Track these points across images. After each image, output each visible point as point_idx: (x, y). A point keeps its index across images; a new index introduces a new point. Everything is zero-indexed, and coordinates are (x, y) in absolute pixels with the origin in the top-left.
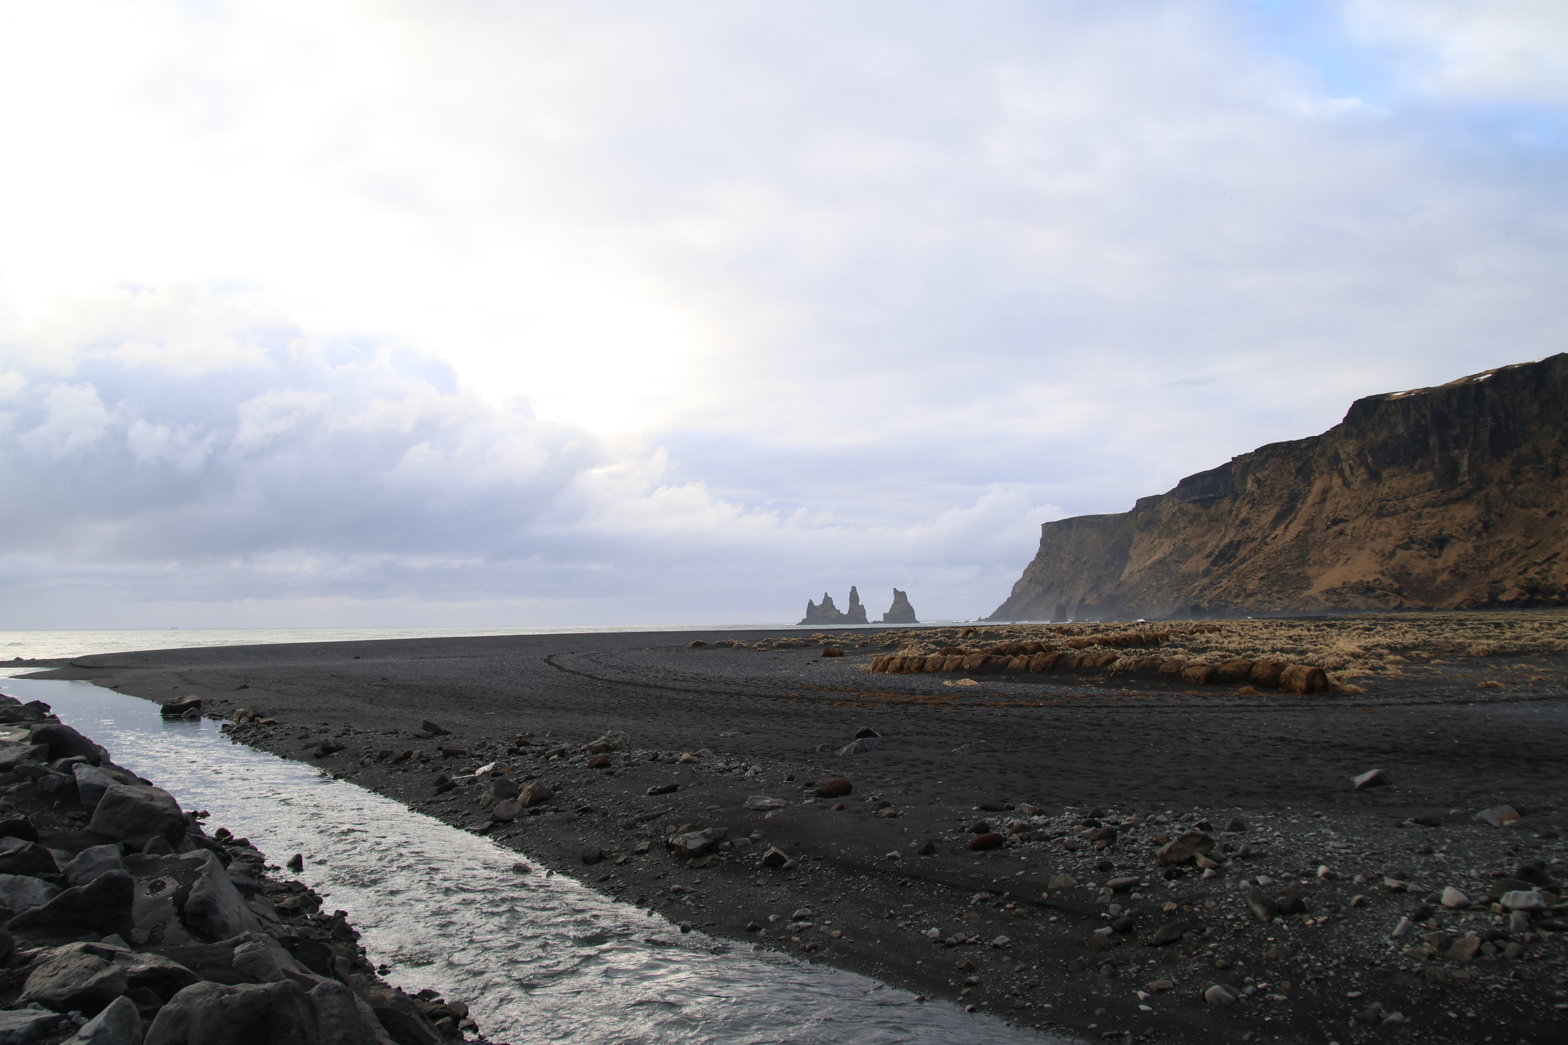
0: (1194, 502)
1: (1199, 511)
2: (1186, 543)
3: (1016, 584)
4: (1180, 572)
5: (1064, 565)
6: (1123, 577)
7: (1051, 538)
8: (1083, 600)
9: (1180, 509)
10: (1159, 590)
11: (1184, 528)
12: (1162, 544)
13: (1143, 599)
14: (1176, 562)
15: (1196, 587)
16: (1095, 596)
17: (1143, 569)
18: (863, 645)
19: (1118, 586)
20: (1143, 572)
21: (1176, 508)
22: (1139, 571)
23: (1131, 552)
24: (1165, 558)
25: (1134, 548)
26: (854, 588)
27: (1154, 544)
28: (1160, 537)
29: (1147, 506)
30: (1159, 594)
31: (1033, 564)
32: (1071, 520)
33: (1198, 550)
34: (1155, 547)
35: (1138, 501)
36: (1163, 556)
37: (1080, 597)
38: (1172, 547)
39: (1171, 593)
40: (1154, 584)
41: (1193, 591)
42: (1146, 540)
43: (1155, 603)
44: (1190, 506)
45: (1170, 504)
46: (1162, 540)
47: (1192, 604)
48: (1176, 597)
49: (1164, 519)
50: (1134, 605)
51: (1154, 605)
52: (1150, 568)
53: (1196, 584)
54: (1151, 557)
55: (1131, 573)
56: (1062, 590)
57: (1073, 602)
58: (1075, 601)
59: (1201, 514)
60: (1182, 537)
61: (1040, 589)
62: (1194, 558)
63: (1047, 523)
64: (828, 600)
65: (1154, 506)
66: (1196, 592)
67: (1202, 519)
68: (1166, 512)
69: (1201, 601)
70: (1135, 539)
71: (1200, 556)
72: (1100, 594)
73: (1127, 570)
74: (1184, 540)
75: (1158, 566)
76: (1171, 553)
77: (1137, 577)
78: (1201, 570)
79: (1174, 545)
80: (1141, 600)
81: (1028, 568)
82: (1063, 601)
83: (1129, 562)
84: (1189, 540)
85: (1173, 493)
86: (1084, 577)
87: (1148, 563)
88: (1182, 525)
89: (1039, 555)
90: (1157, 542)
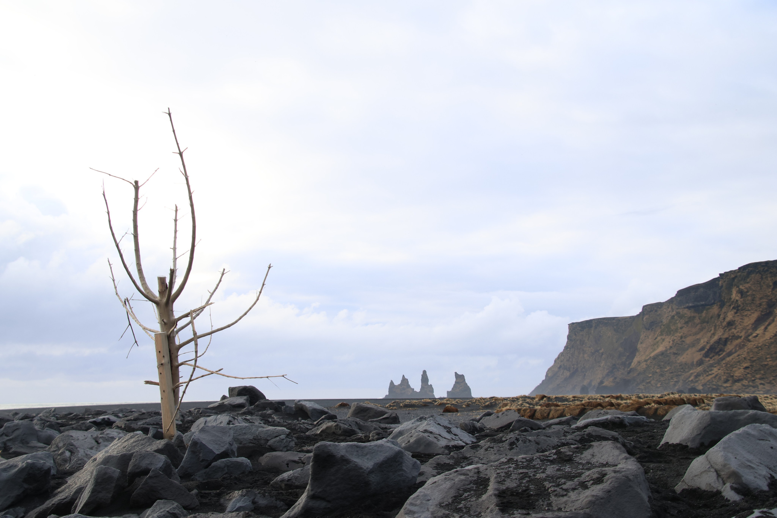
0: (689, 308)
1: (693, 315)
2: (683, 339)
3: (549, 370)
4: (678, 362)
5: (586, 356)
6: (633, 365)
7: (575, 335)
8: (601, 382)
9: (678, 313)
10: (662, 375)
11: (681, 328)
12: (663, 340)
13: (650, 382)
14: (675, 354)
15: (692, 373)
16: (611, 379)
17: (648, 359)
18: (468, 405)
19: (629, 372)
20: (649, 361)
21: (674, 313)
22: (646, 361)
23: (639, 346)
24: (666, 351)
25: (641, 343)
26: (425, 372)
27: (657, 340)
28: (662, 334)
29: (651, 311)
30: (662, 379)
31: (562, 354)
32: (591, 321)
33: (693, 345)
34: (658, 342)
35: (644, 307)
36: (664, 349)
37: (599, 381)
38: (671, 342)
39: (672, 378)
40: (658, 371)
41: (690, 377)
42: (650, 337)
43: (659, 385)
44: (686, 311)
45: (670, 309)
46: (663, 337)
47: (689, 387)
48: (676, 382)
49: (665, 321)
50: (642, 387)
51: (657, 387)
52: (654, 358)
53: (691, 372)
54: (654, 350)
55: (639, 362)
56: (585, 375)
57: (593, 384)
58: (595, 383)
59: (694, 317)
60: (680, 335)
61: (567, 374)
62: (690, 351)
63: (573, 323)
64: (405, 381)
65: (656, 311)
66: (692, 378)
67: (696, 321)
68: (666, 315)
69: (696, 384)
70: (642, 336)
71: (694, 349)
72: (615, 378)
73: (636, 360)
74: (681, 337)
75: (660, 357)
76: (671, 347)
77: (644, 365)
78: (695, 360)
79: (673, 341)
80: (648, 383)
81: (558, 358)
82: (585, 383)
83: (637, 354)
84: (685, 337)
85: (671, 301)
86: (602, 365)
87: (652, 355)
88: (679, 325)
89: (566, 348)
90: (659, 338)
